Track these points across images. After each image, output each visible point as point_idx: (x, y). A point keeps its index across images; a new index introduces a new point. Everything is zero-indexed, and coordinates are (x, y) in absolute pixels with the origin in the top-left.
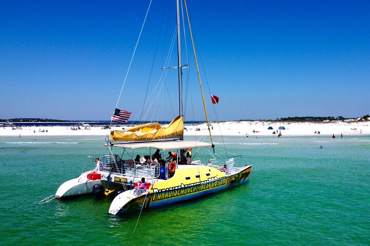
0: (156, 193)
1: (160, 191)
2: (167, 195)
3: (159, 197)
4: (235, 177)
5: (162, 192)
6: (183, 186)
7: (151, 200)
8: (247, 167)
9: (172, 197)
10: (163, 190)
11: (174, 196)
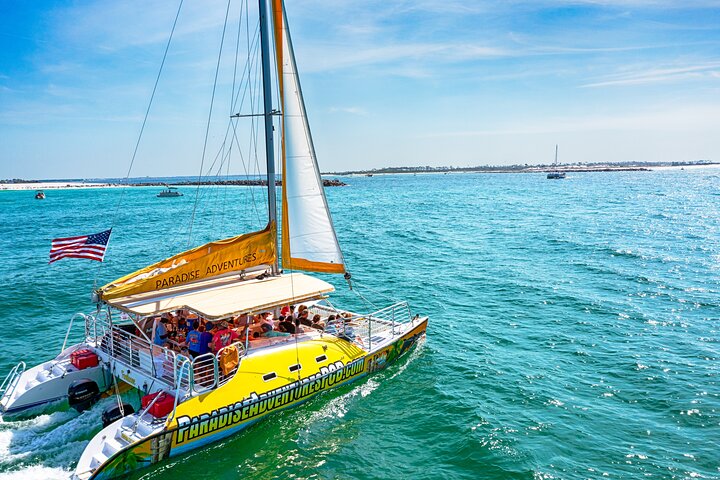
0: (185, 425)
1: (195, 420)
2: (213, 425)
3: (194, 431)
4: (387, 352)
5: (200, 421)
6: (255, 397)
7: (174, 442)
8: (416, 323)
9: (227, 425)
10: (202, 418)
11: (233, 422)
